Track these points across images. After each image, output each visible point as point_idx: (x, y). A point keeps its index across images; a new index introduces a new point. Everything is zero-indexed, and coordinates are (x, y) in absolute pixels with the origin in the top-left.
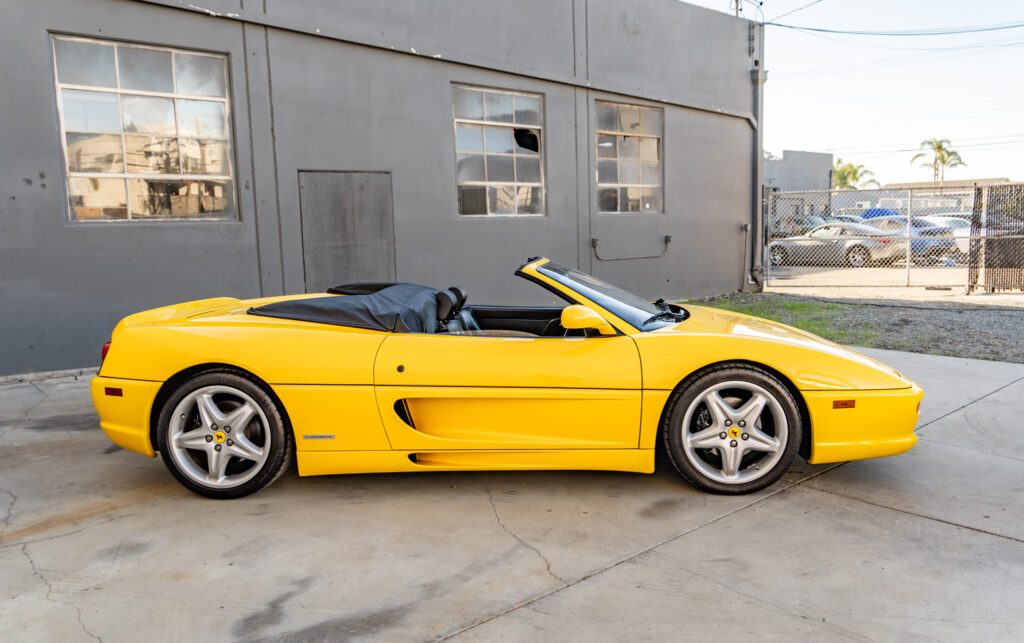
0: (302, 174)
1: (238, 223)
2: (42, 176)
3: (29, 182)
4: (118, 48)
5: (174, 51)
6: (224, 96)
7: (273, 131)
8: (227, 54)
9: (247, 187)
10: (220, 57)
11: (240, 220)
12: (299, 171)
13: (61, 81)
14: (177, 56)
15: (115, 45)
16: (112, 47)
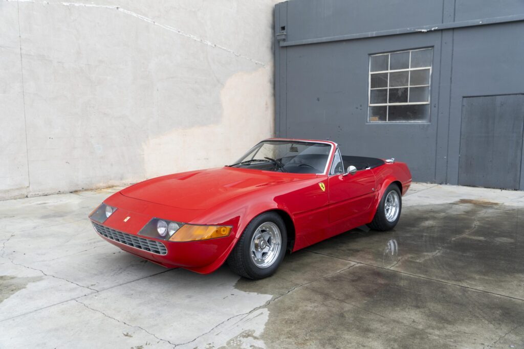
0: (465, 98)
1: (429, 123)
2: (361, 106)
3: (357, 108)
4: (391, 55)
5: (411, 51)
6: (430, 66)
7: (451, 79)
8: (433, 47)
9: (435, 107)
10: (430, 48)
11: (430, 121)
12: (464, 97)
13: (371, 71)
14: (412, 52)
15: (389, 54)
16: (388, 55)
